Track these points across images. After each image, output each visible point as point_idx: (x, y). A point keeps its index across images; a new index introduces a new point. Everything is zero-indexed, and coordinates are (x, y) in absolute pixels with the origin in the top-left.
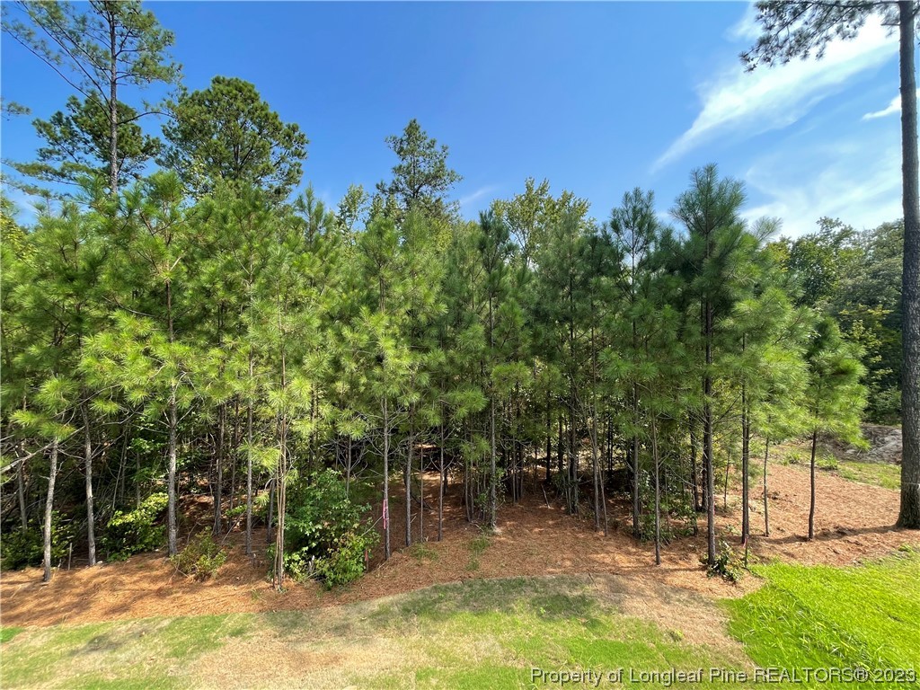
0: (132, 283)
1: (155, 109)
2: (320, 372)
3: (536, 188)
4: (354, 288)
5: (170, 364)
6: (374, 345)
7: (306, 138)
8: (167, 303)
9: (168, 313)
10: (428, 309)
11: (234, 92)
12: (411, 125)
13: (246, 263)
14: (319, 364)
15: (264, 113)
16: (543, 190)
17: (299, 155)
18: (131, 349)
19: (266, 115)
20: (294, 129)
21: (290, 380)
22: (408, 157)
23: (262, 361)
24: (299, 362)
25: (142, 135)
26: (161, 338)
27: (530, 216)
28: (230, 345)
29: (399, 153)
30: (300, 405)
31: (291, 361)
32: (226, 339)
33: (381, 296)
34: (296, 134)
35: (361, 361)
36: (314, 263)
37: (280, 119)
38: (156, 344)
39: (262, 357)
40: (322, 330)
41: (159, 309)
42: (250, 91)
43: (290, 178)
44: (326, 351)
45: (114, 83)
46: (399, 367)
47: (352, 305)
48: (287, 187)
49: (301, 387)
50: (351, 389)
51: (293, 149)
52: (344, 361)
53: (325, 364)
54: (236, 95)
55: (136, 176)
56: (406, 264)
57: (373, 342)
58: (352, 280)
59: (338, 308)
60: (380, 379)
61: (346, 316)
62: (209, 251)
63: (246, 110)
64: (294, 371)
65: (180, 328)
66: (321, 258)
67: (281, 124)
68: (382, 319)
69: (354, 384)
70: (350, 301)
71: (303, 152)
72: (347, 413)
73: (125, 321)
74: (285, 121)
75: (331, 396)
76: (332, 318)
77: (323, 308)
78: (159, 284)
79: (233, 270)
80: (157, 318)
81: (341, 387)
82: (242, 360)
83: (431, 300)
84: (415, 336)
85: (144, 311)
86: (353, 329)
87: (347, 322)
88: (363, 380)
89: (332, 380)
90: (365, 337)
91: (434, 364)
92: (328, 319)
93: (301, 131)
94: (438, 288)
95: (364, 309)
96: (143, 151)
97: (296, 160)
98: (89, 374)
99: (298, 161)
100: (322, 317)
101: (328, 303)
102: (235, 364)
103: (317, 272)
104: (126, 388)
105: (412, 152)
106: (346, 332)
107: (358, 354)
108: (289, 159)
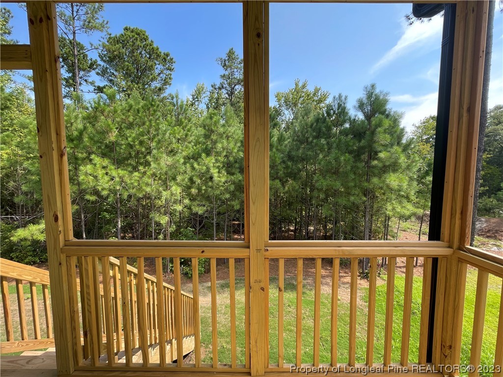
0: (98, 142)
1: (96, 47)
2: (184, 183)
3: (300, 85)
4: (199, 144)
5: (117, 179)
6: (209, 171)
7: (174, 60)
8: (113, 151)
9: (114, 156)
10: (234, 154)
11: (136, 36)
12: (230, 51)
13: (148, 132)
14: (183, 180)
15: (151, 47)
16: (304, 86)
17: (170, 70)
18: (101, 172)
19: (153, 48)
20: (167, 55)
21: (171, 187)
22: (229, 69)
23: (157, 178)
24: (174, 179)
25: (88, 59)
26: (113, 167)
27: (296, 101)
28: (142, 171)
29: (223, 67)
30: (176, 198)
31: (170, 178)
32: (141, 168)
33: (212, 148)
34: (169, 58)
35: (203, 179)
36: (180, 131)
37: (160, 50)
38: (110, 170)
39: (157, 176)
40: (185, 164)
41: (109, 154)
42: (144, 35)
43: (166, 82)
44: (187, 174)
45: (74, 33)
46: (220, 181)
47: (198, 152)
48: (165, 87)
49: (176, 190)
50: (199, 192)
51: (167, 66)
52: (195, 179)
53: (186, 180)
54: (137, 38)
55: (86, 81)
56: (224, 133)
57: (208, 169)
58: (198, 140)
59: (192, 154)
60: (212, 187)
61: (196, 157)
62: (130, 126)
63: (142, 46)
64: (172, 183)
65: (119, 162)
66: (183, 129)
67: (160, 53)
68: (212, 160)
69: (199, 190)
70: (197, 150)
71: (172, 67)
72: (197, 202)
73: (97, 159)
74: (162, 51)
75: (189, 195)
76: (189, 158)
77: (184, 154)
78: (110, 142)
79: (143, 136)
80: (109, 157)
81: (194, 191)
82: (149, 178)
83: (235, 151)
84: (229, 167)
85: (104, 155)
86: (199, 165)
87: (196, 160)
88: (204, 188)
89: (189, 188)
90: (204, 168)
91: (237, 181)
92: (187, 159)
93: (171, 56)
94: (239, 144)
95: (203, 155)
96: (89, 68)
97: (169, 72)
98: (83, 183)
99: (170, 72)
100: (184, 158)
101: (187, 151)
102: (146, 179)
103: (182, 136)
104: (100, 189)
105: (230, 67)
106: (196, 165)
107: (201, 176)
108: (165, 72)
